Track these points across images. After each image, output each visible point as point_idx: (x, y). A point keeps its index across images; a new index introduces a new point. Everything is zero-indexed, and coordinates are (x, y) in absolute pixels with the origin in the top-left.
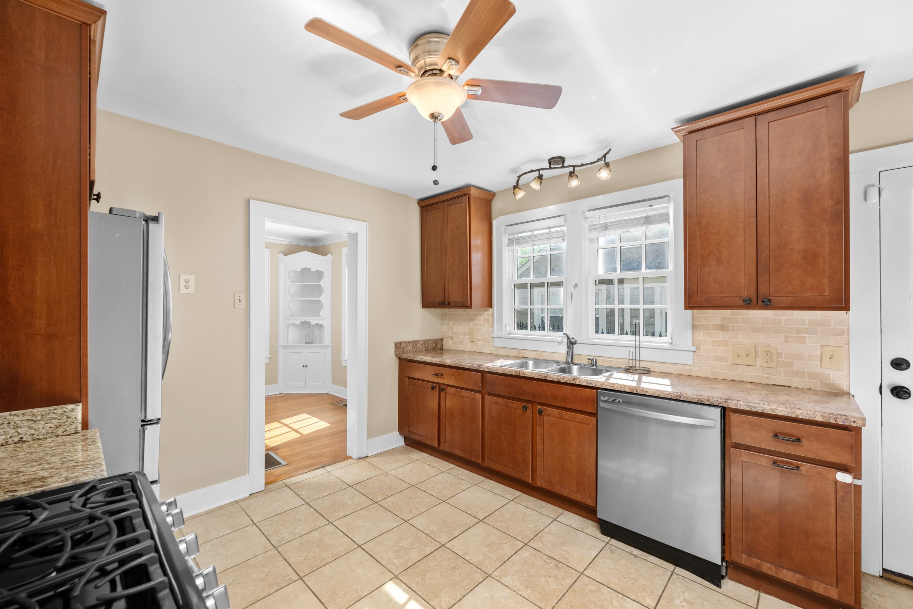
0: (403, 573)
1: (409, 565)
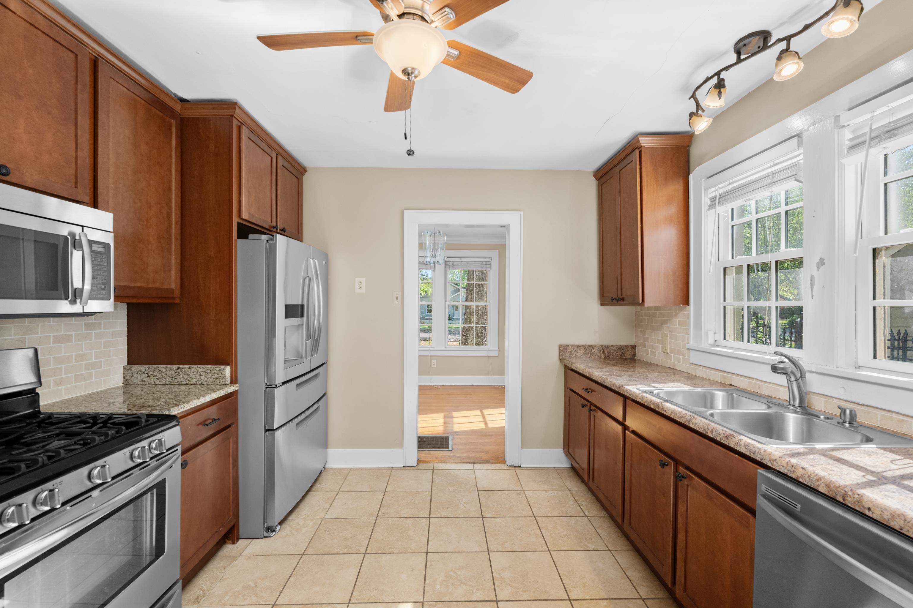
0: (432, 603)
1: (444, 599)
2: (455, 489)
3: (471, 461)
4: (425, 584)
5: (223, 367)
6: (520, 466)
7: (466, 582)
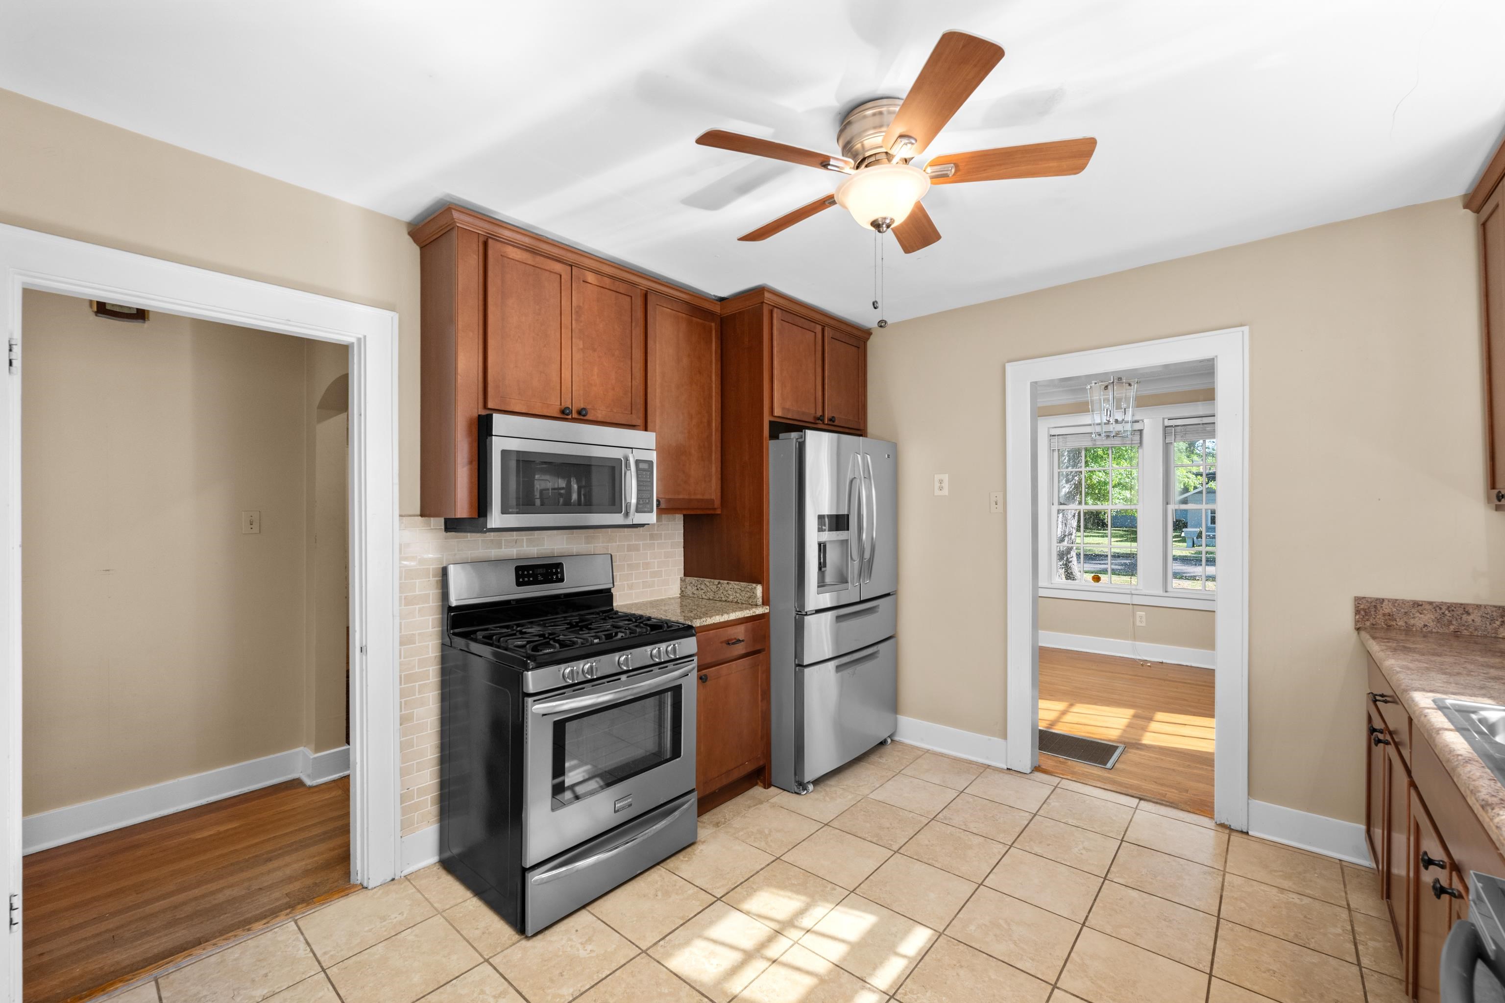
2: (1078, 824)
3: (1138, 794)
4: (955, 916)
5: (754, 585)
6: (1245, 830)
7: (1018, 942)
